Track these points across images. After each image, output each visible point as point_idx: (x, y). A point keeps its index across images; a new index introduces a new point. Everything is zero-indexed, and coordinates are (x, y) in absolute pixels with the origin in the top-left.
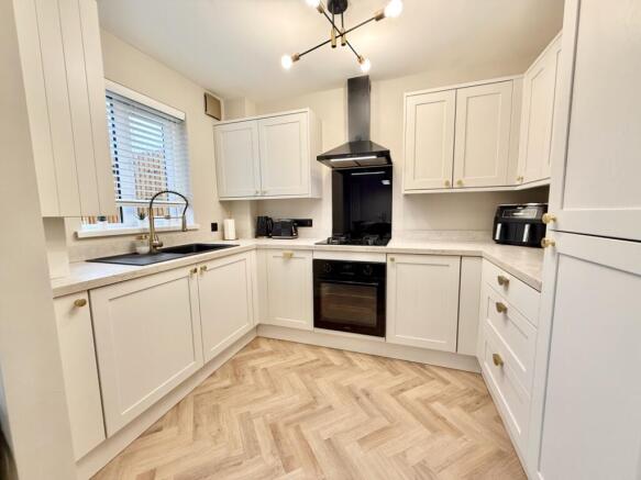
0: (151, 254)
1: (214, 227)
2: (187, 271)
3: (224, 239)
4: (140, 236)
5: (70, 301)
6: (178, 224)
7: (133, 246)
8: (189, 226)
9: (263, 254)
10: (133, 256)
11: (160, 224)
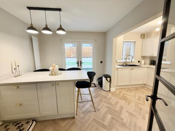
0: (125, 65)
1: (139, 62)
2: (130, 69)
3: (141, 64)
4: (124, 62)
5: (116, 69)
6: (131, 61)
7: (123, 64)
8: (132, 61)
9: (149, 69)
10: (123, 65)
11: (128, 61)
